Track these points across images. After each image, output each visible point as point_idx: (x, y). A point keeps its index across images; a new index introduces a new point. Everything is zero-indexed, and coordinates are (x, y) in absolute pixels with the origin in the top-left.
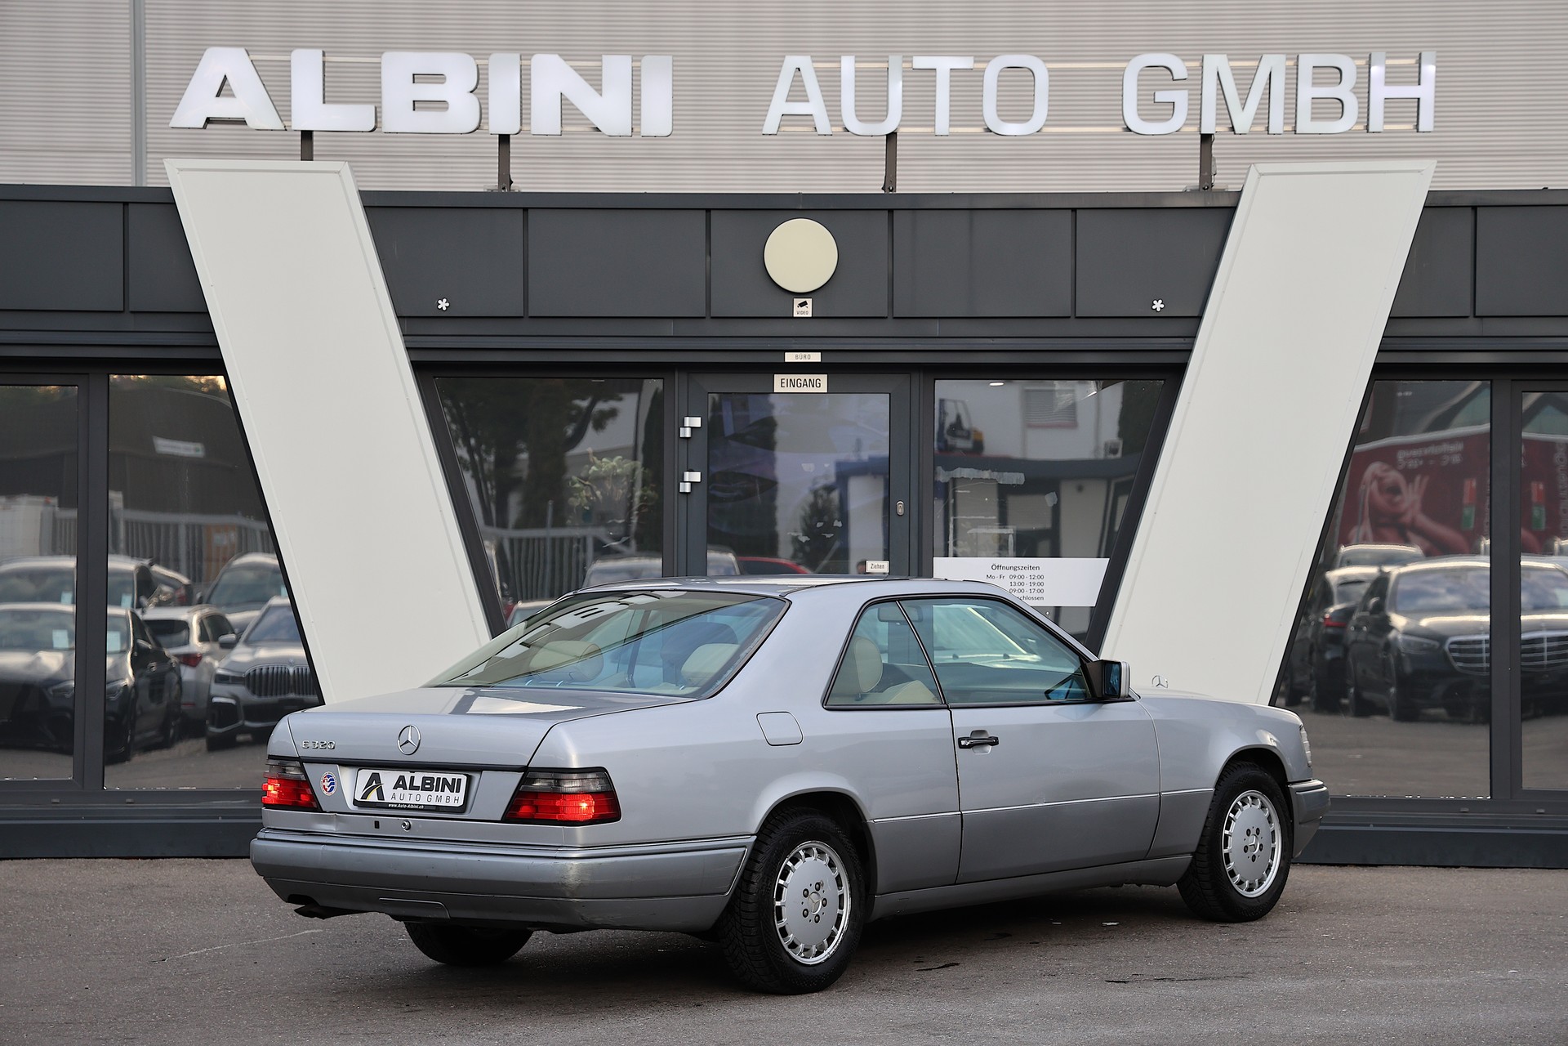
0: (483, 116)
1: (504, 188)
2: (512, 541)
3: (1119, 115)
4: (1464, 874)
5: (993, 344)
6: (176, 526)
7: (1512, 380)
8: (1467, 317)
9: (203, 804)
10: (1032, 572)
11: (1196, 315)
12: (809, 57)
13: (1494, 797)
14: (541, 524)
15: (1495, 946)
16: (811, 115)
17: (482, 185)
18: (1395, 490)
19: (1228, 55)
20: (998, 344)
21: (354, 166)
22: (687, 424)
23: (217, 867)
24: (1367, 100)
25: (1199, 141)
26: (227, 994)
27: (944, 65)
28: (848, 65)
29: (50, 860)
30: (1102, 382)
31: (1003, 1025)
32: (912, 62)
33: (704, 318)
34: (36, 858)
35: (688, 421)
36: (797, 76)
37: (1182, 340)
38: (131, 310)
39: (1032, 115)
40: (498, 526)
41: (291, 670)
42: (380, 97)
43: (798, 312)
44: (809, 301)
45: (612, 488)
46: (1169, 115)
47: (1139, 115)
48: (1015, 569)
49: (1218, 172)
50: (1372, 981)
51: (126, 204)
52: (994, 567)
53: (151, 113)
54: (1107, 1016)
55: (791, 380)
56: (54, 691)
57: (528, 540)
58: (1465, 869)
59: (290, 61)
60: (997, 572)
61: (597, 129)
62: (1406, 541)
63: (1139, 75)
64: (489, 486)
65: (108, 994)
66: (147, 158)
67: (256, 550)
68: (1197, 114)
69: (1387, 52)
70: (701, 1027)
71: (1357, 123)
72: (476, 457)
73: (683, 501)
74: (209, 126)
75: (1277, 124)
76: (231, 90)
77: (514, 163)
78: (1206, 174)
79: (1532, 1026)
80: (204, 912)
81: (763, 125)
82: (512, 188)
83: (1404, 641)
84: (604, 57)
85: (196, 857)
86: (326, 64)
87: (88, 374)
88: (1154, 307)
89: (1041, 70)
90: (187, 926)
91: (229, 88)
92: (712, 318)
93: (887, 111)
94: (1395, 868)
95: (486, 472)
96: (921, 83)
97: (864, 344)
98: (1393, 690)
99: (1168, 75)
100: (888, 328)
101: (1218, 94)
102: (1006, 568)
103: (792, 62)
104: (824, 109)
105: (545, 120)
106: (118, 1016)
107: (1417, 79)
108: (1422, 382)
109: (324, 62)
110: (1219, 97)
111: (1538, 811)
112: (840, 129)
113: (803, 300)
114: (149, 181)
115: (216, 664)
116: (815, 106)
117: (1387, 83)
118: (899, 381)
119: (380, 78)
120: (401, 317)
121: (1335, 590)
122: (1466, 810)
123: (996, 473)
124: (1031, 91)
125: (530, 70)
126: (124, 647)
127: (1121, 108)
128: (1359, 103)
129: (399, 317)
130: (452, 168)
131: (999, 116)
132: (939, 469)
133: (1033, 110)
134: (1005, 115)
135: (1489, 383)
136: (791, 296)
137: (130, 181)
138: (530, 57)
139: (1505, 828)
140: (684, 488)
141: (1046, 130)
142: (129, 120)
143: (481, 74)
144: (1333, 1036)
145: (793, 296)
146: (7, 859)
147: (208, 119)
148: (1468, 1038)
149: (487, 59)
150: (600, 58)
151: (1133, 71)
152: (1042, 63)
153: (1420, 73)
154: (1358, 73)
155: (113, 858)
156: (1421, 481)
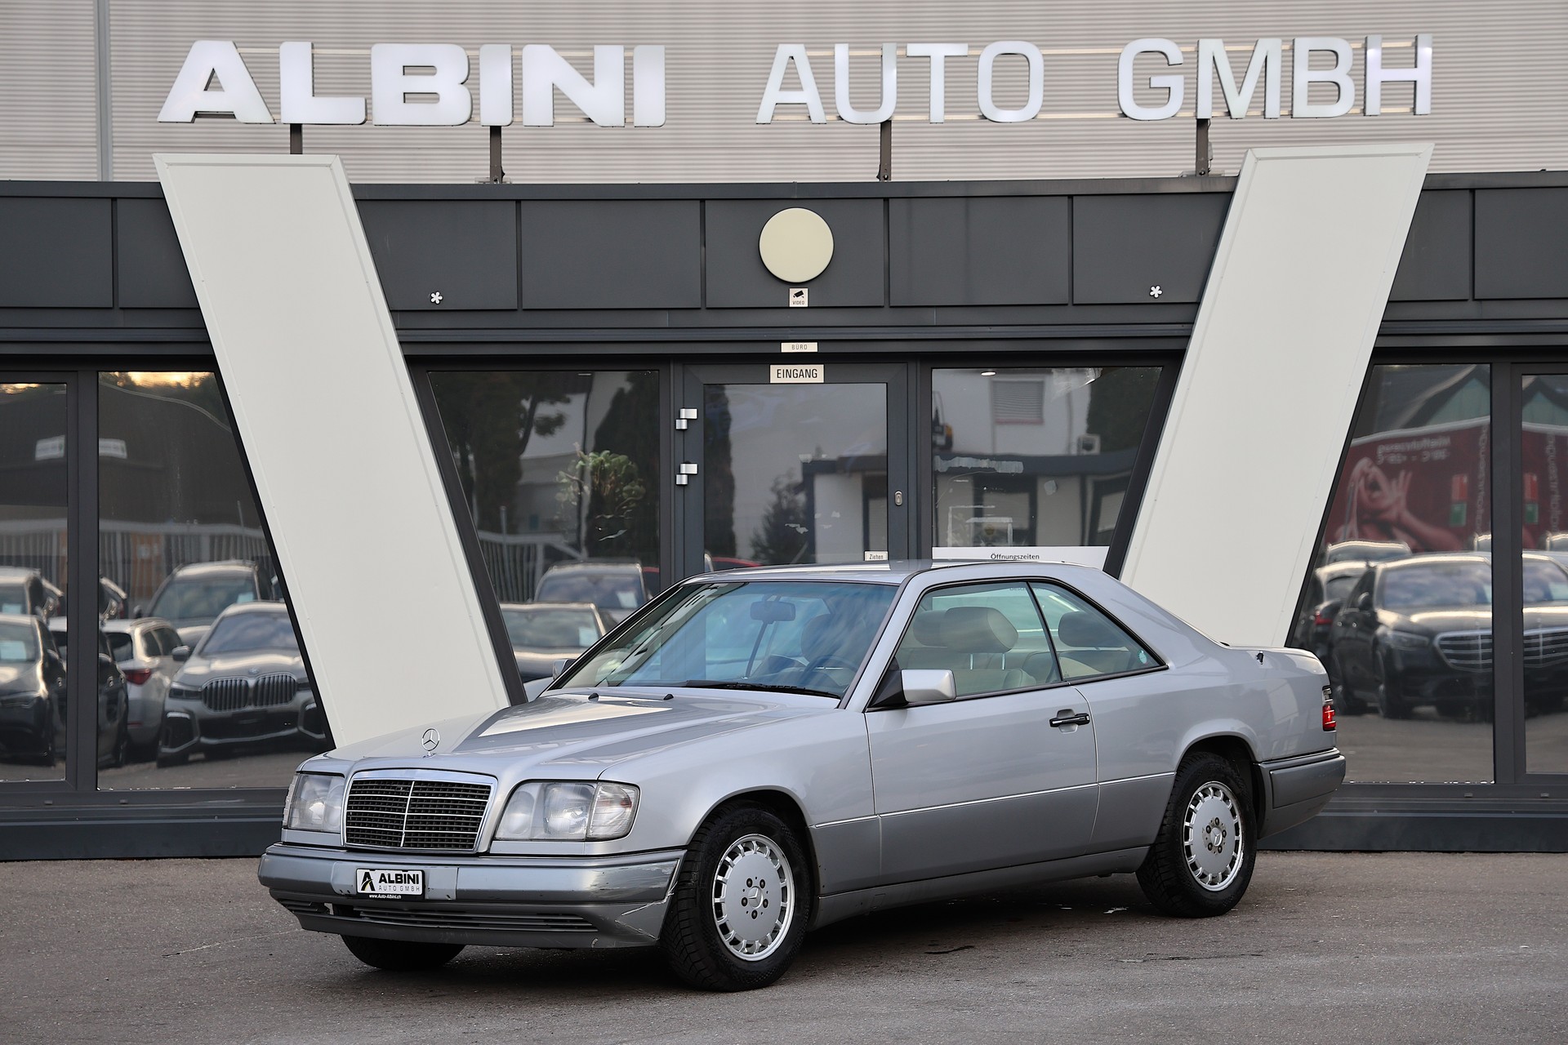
0: (474, 107)
1: (496, 180)
3: (1115, 100)
4: (1469, 858)
5: (990, 332)
7: (1512, 363)
8: (1466, 300)
9: (198, 803)
11: (1194, 301)
12: (803, 45)
13: (1497, 782)
15: (1505, 924)
16: (805, 103)
17: (474, 177)
19: (1225, 38)
20: (994, 332)
21: (346, 159)
22: (683, 416)
24: (1363, 82)
25: (1195, 126)
26: (248, 983)
27: (938, 52)
28: (842, 53)
29: (44, 862)
30: (1100, 369)
32: (906, 49)
33: (699, 309)
34: (30, 860)
35: (684, 413)
36: (791, 63)
37: (1180, 326)
38: (120, 306)
39: (1027, 104)
41: (252, 682)
42: (371, 89)
43: (794, 302)
44: (805, 291)
45: (600, 483)
46: (1165, 100)
47: (1135, 100)
49: (1214, 156)
50: (1385, 957)
51: (114, 199)
53: (116, 107)
54: (1126, 991)
58: (1469, 854)
59: (278, 53)
61: (590, 120)
62: (1391, 538)
63: (1135, 60)
65: (129, 985)
66: (113, 153)
68: (1192, 99)
69: (1384, 34)
71: (1354, 106)
73: (680, 493)
74: (197, 120)
75: (1274, 108)
76: (219, 82)
77: (505, 155)
78: (1202, 159)
79: (1547, 995)
80: (209, 909)
81: (757, 114)
82: (504, 180)
83: (1395, 637)
84: (596, 47)
85: (191, 858)
86: (315, 56)
87: (76, 371)
88: (1152, 294)
89: (1036, 56)
90: (194, 922)
91: (216, 80)
92: (708, 309)
93: (881, 98)
94: (1400, 853)
96: (914, 71)
97: (862, 333)
98: (1382, 687)
99: (1162, 59)
100: (885, 317)
101: (1213, 78)
103: (785, 50)
104: (819, 101)
105: (537, 110)
106: (144, 1005)
107: (1414, 62)
108: (1422, 366)
109: (313, 54)
110: (1215, 81)
111: (1542, 795)
112: (835, 117)
113: (799, 290)
114: (115, 175)
115: (168, 680)
116: (809, 95)
117: (1383, 66)
118: (895, 370)
119: (370, 69)
121: (1324, 587)
122: (1470, 795)
123: (994, 462)
124: (1025, 78)
125: (522, 61)
127: (1116, 92)
128: (1356, 85)
129: (392, 311)
131: (994, 102)
132: (937, 458)
133: (1028, 99)
134: (1000, 103)
135: (1489, 366)
136: (787, 286)
137: (95, 175)
138: (521, 46)
139: (1510, 812)
140: (681, 480)
141: (1039, 117)
142: (94, 114)
143: (472, 67)
144: (1351, 1007)
145: (788, 286)
146: (1, 861)
147: (196, 112)
148: (1484, 1006)
149: (478, 50)
150: (591, 47)
151: (1128, 55)
152: (1036, 48)
153: (1416, 55)
154: (1354, 56)
155: (108, 859)
156: (1405, 477)
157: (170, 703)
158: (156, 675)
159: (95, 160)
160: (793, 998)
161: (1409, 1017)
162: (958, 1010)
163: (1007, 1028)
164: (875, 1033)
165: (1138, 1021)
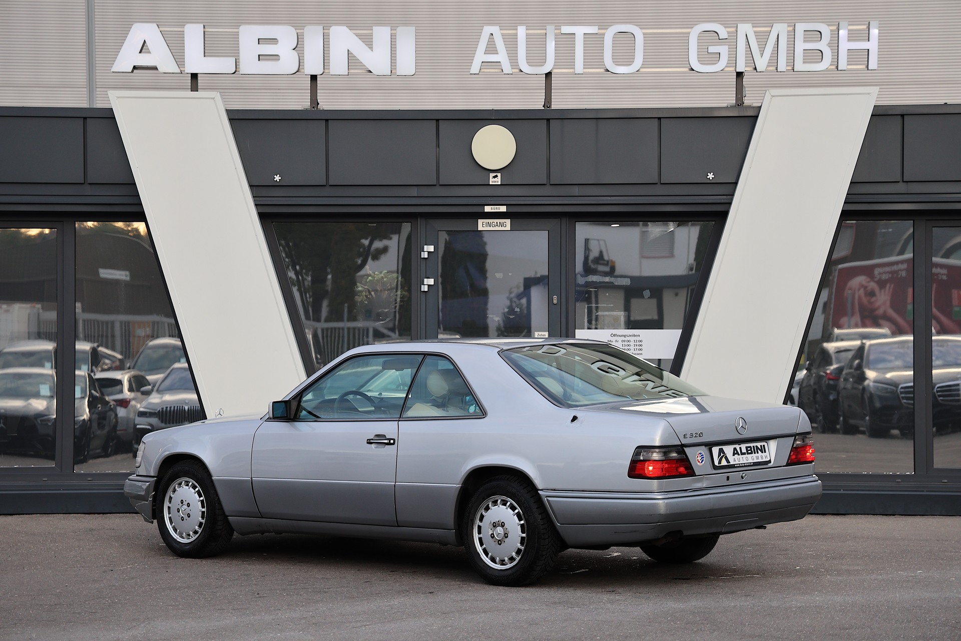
0: (301, 64)
1: (314, 108)
2: (323, 330)
3: (686, 61)
4: (898, 519)
5: (611, 200)
6: (113, 323)
7: (926, 220)
8: (899, 182)
10: (635, 338)
11: (734, 182)
12: (498, 27)
13: (916, 473)
14: (340, 319)
15: (911, 558)
16: (500, 62)
17: (301, 106)
18: (872, 294)
19: (752, 24)
20: (613, 200)
21: (223, 95)
22: (425, 250)
24: (837, 51)
25: (735, 76)
26: (150, 588)
27: (580, 31)
28: (522, 31)
29: (42, 515)
30: (678, 223)
32: (560, 29)
33: (435, 185)
34: (33, 514)
35: (426, 248)
36: (491, 38)
37: (725, 197)
38: (88, 182)
39: (633, 62)
40: (314, 320)
41: (186, 408)
42: (239, 53)
43: (492, 181)
44: (499, 175)
45: (381, 290)
46: (716, 61)
47: (699, 60)
48: (625, 337)
49: (747, 95)
50: (835, 578)
51: (85, 118)
52: (612, 335)
53: (98, 64)
55: (488, 223)
56: (41, 421)
57: (332, 329)
58: (898, 516)
59: (184, 31)
60: (614, 339)
61: (370, 72)
62: (878, 325)
63: (698, 36)
64: (308, 295)
65: (80, 589)
66: (96, 91)
67: (164, 336)
68: (734, 60)
69: (849, 22)
70: (432, 605)
71: (831, 65)
72: (300, 277)
73: (423, 296)
74: (135, 71)
75: (782, 66)
76: (148, 48)
77: (319, 93)
78: (740, 96)
79: (927, 600)
80: (135, 544)
81: (470, 69)
82: (318, 108)
83: (874, 386)
84: (374, 28)
85: (130, 513)
86: (206, 33)
87: (62, 221)
88: (708, 177)
89: (639, 33)
90: (125, 551)
91: (146, 47)
92: (440, 185)
93: (546, 59)
94: (856, 515)
95: (306, 286)
96: (566, 42)
97: (533, 200)
98: (867, 418)
99: (716, 36)
100: (547, 191)
102: (619, 336)
103: (487, 30)
104: (508, 61)
105: (339, 65)
106: (86, 601)
107: (867, 38)
108: (871, 221)
109: (204, 32)
110: (747, 49)
111: (943, 481)
112: (518, 71)
113: (496, 174)
114: (97, 105)
115: (139, 406)
116: (502, 57)
117: (849, 40)
118: (554, 223)
119: (238, 41)
121: (832, 355)
122: (900, 481)
123: (613, 278)
124: (633, 47)
125: (329, 35)
126: (83, 396)
127: (687, 56)
128: (832, 52)
129: (251, 186)
130: (283, 96)
131: (614, 61)
132: (579, 276)
133: (634, 58)
134: (617, 62)
135: (912, 221)
137: (86, 105)
138: (329, 28)
139: (923, 491)
140: (424, 289)
141: (642, 70)
142: (85, 68)
143: (299, 39)
144: (808, 607)
145: (489, 172)
147: (134, 67)
148: (888, 607)
149: (303, 29)
150: (371, 28)
151: (694, 33)
152: (640, 29)
153: (869, 34)
154: (831, 34)
155: (80, 513)
156: (890, 287)
157: (138, 420)
158: (133, 403)
159: (86, 96)
160: (473, 600)
161: (841, 613)
162: (571, 608)
163: (598, 619)
164: (518, 621)
165: (677, 615)
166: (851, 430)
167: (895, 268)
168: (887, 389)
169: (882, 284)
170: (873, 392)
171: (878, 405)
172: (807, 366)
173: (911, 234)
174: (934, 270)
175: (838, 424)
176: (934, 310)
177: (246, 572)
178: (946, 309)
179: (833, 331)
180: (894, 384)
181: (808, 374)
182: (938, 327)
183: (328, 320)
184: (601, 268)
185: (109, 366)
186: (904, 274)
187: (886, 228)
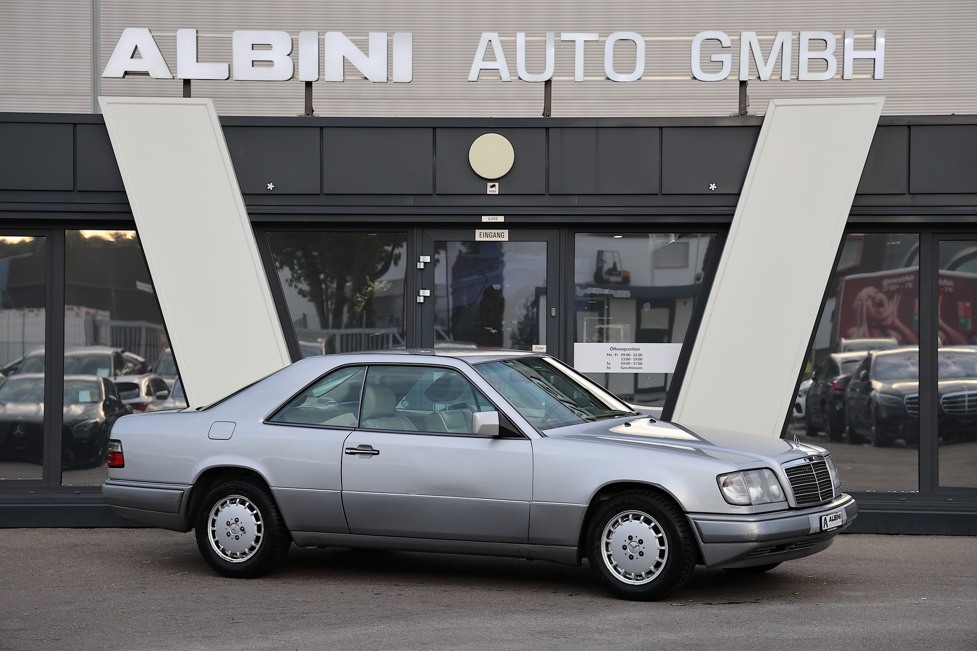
0: (295, 70)
1: (308, 115)
3: (689, 69)
4: (902, 538)
5: (611, 211)
7: (933, 233)
8: (905, 194)
10: (635, 352)
11: (737, 193)
12: (497, 33)
13: (921, 491)
14: (359, 325)
15: (915, 583)
16: (498, 69)
17: (295, 113)
18: (880, 304)
19: (756, 32)
20: (613, 210)
21: (216, 101)
22: (421, 260)
23: (130, 533)
24: (842, 60)
25: (739, 85)
27: (580, 38)
28: (521, 38)
29: (28, 529)
30: (678, 234)
31: (600, 632)
32: (560, 36)
33: (432, 194)
34: (19, 528)
35: (422, 258)
36: (490, 45)
37: (728, 208)
38: (78, 190)
39: (635, 69)
42: (232, 59)
43: (490, 191)
44: (497, 184)
46: (719, 69)
47: (701, 69)
48: (625, 350)
49: (750, 104)
50: (835, 605)
51: (75, 124)
52: (612, 349)
55: (486, 233)
58: (902, 536)
59: (176, 36)
60: (613, 352)
61: (366, 78)
63: (701, 45)
65: (49, 612)
68: (737, 68)
69: (855, 30)
70: (412, 633)
71: (836, 74)
73: (419, 308)
74: (126, 76)
75: (787, 75)
76: (140, 54)
77: (314, 99)
78: (743, 105)
79: (931, 633)
80: (117, 561)
81: (468, 76)
82: (314, 115)
83: (881, 397)
84: (370, 34)
85: (118, 527)
86: (199, 38)
87: (52, 229)
88: (710, 188)
89: (640, 41)
91: (138, 53)
92: (437, 194)
93: (545, 66)
94: (860, 535)
96: (565, 49)
97: (531, 211)
99: (719, 44)
100: (546, 201)
101: (750, 56)
102: (619, 349)
103: (486, 36)
104: (507, 68)
105: (334, 72)
106: (52, 626)
107: (874, 47)
108: (878, 234)
109: (197, 37)
110: (751, 61)
111: (948, 500)
112: (516, 78)
113: (493, 184)
116: (500, 64)
117: (855, 49)
118: (553, 234)
119: (232, 46)
120: (244, 194)
121: (840, 365)
122: (904, 499)
123: (612, 291)
124: (634, 54)
125: (324, 41)
127: (689, 64)
128: (838, 62)
131: (614, 69)
132: (577, 288)
133: (635, 66)
134: (618, 69)
135: (918, 235)
136: (486, 181)
138: (324, 34)
139: (928, 510)
140: (420, 300)
141: (644, 78)
142: (90, 76)
143: (294, 45)
144: (806, 639)
146: (2, 528)
147: (125, 72)
148: (890, 640)
149: (298, 35)
150: (367, 34)
151: (697, 42)
152: (641, 37)
153: (875, 43)
154: (837, 43)
155: (67, 527)
156: (897, 298)
159: (90, 104)
166: (857, 440)
167: (902, 279)
168: (893, 399)
169: (890, 295)
170: (879, 402)
171: (884, 415)
172: (813, 376)
173: (917, 247)
174: (941, 282)
175: (844, 433)
176: (941, 322)
177: (225, 594)
178: (952, 319)
179: (841, 341)
180: (899, 394)
181: (815, 384)
182: (944, 337)
183: (349, 326)
184: (613, 279)
185: (131, 369)
186: (910, 285)
187: (895, 241)
